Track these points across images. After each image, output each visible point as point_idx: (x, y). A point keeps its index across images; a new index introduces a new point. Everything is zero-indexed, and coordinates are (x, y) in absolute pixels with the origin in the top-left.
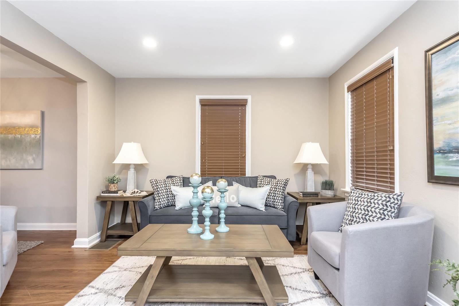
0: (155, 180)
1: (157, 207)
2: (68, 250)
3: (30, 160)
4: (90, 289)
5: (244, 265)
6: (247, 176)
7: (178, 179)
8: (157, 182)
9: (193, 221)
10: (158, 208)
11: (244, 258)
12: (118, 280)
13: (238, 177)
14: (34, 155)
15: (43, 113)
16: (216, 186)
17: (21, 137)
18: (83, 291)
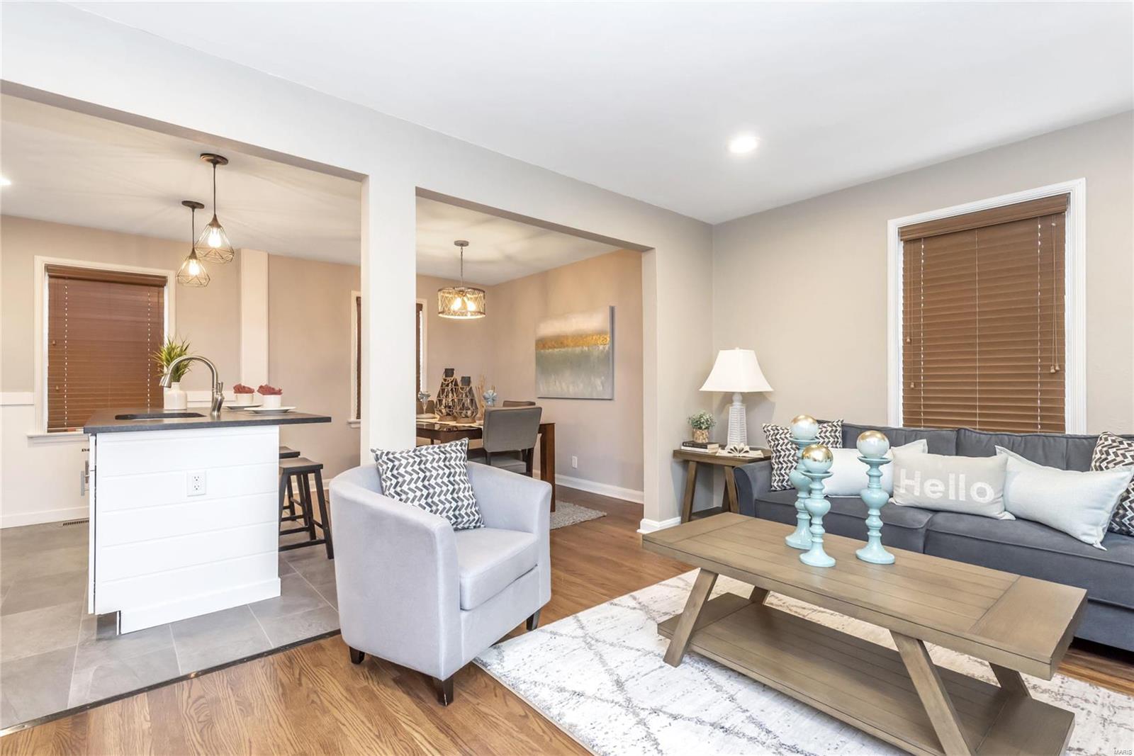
0: (774, 428)
1: (775, 484)
2: (630, 534)
3: (598, 385)
4: (631, 599)
5: (982, 680)
6: (1069, 431)
7: (829, 429)
8: (776, 432)
9: (799, 521)
10: (778, 489)
11: (987, 663)
12: (674, 602)
13: (1022, 434)
14: (603, 378)
15: (612, 310)
16: (856, 448)
17: (589, 349)
18: (621, 598)
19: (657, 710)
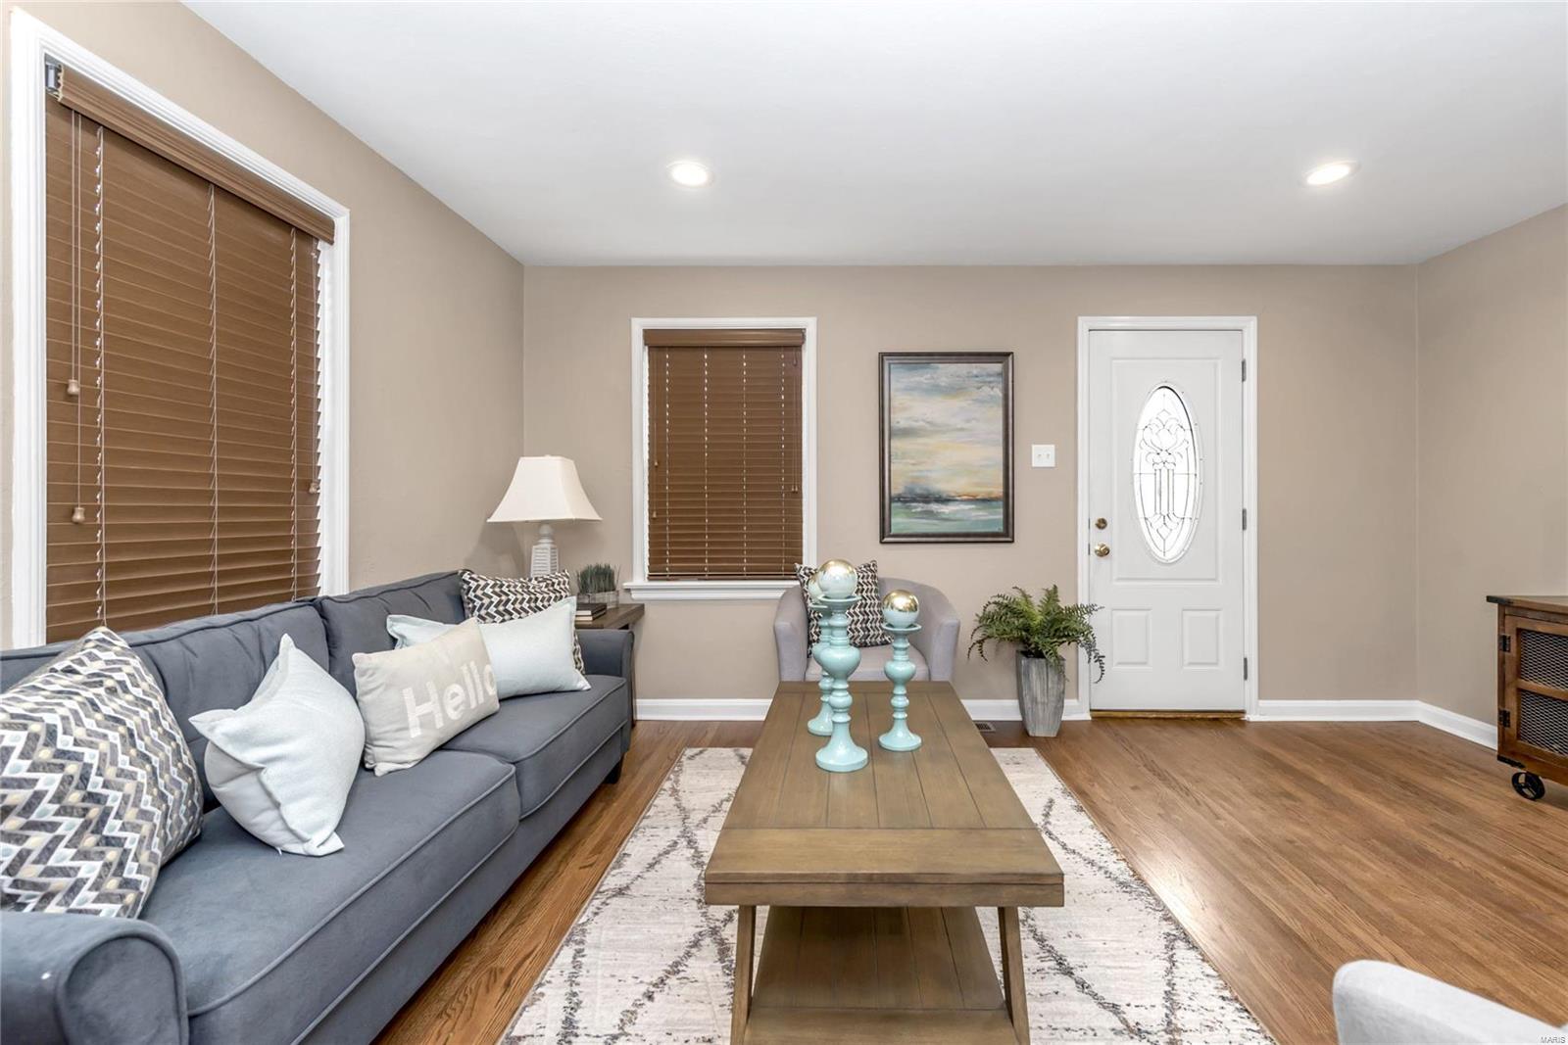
19: (1132, 1031)
